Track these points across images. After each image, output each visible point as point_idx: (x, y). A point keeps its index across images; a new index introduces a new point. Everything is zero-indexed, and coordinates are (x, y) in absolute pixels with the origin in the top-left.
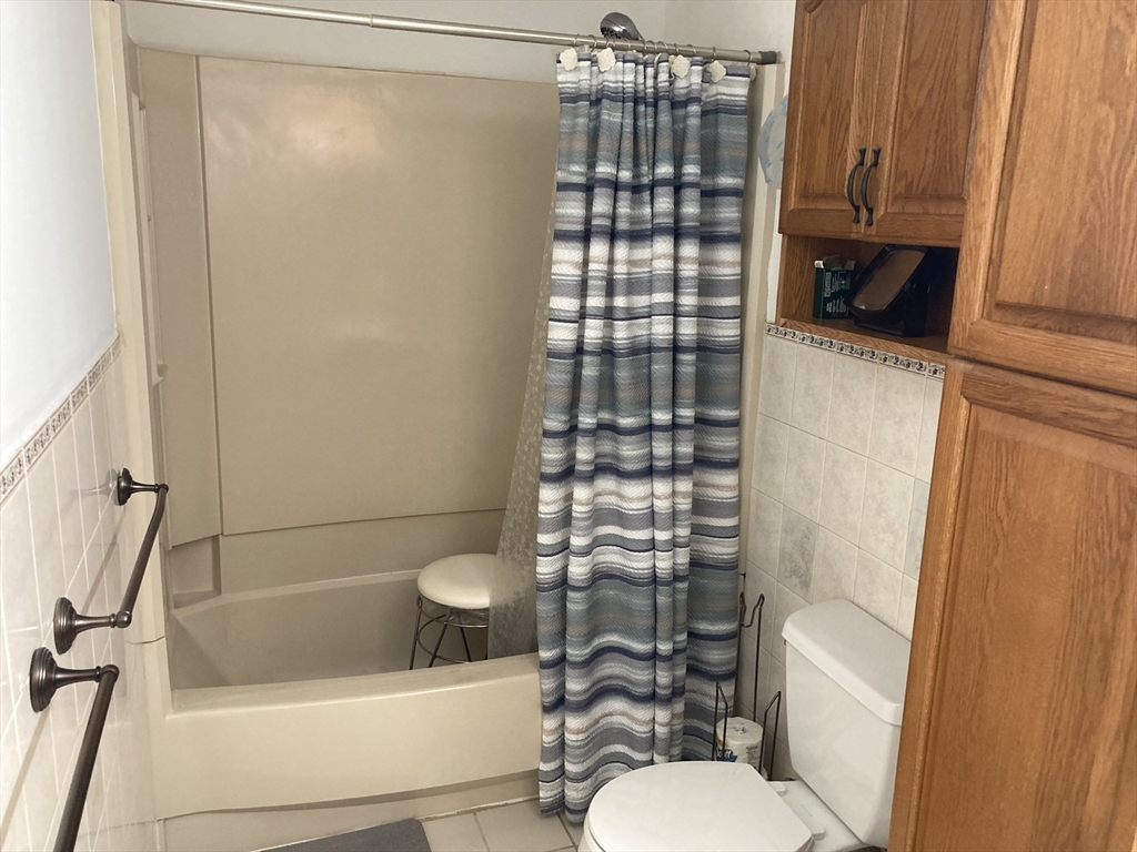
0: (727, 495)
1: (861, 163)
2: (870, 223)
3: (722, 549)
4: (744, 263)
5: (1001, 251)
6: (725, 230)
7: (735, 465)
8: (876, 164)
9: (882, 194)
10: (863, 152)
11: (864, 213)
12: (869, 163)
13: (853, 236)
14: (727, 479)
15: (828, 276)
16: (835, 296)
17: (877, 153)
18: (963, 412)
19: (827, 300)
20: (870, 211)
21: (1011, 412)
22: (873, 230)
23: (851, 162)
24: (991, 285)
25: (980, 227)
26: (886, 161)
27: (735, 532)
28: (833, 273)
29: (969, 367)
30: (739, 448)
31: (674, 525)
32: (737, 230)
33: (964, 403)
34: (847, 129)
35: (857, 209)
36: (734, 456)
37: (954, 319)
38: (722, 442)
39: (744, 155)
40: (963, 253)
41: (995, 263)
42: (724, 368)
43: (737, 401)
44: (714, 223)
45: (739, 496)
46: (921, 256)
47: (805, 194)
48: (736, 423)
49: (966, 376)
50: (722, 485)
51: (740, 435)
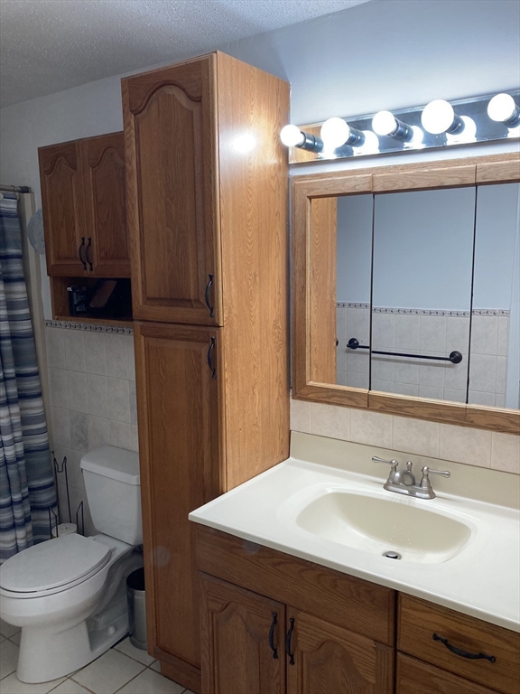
0: (38, 412)
1: (83, 244)
2: (91, 269)
3: (40, 440)
4: (28, 291)
5: (145, 278)
6: (15, 276)
7: (39, 395)
8: (90, 244)
9: (95, 257)
10: (83, 239)
11: (88, 265)
12: (87, 245)
13: (85, 276)
14: (37, 403)
15: (75, 294)
16: (79, 303)
17: (90, 239)
18: (143, 340)
19: (77, 306)
20: (91, 264)
21: (159, 337)
22: (93, 273)
23: (78, 243)
24: (144, 292)
25: (136, 270)
26: (94, 243)
27: (44, 430)
28: (77, 293)
29: (142, 323)
30: (40, 386)
31: (13, 432)
32: (22, 275)
33: (143, 337)
34: (74, 229)
35: (85, 264)
36: (39, 391)
37: (133, 306)
38: (30, 384)
39: (20, 238)
40: (132, 280)
41: (144, 283)
42: (26, 346)
43: (36, 362)
44: (9, 273)
45: (44, 411)
46: (115, 282)
47: (58, 258)
48: (37, 374)
49: (141, 327)
50: (35, 406)
51: (40, 379)
